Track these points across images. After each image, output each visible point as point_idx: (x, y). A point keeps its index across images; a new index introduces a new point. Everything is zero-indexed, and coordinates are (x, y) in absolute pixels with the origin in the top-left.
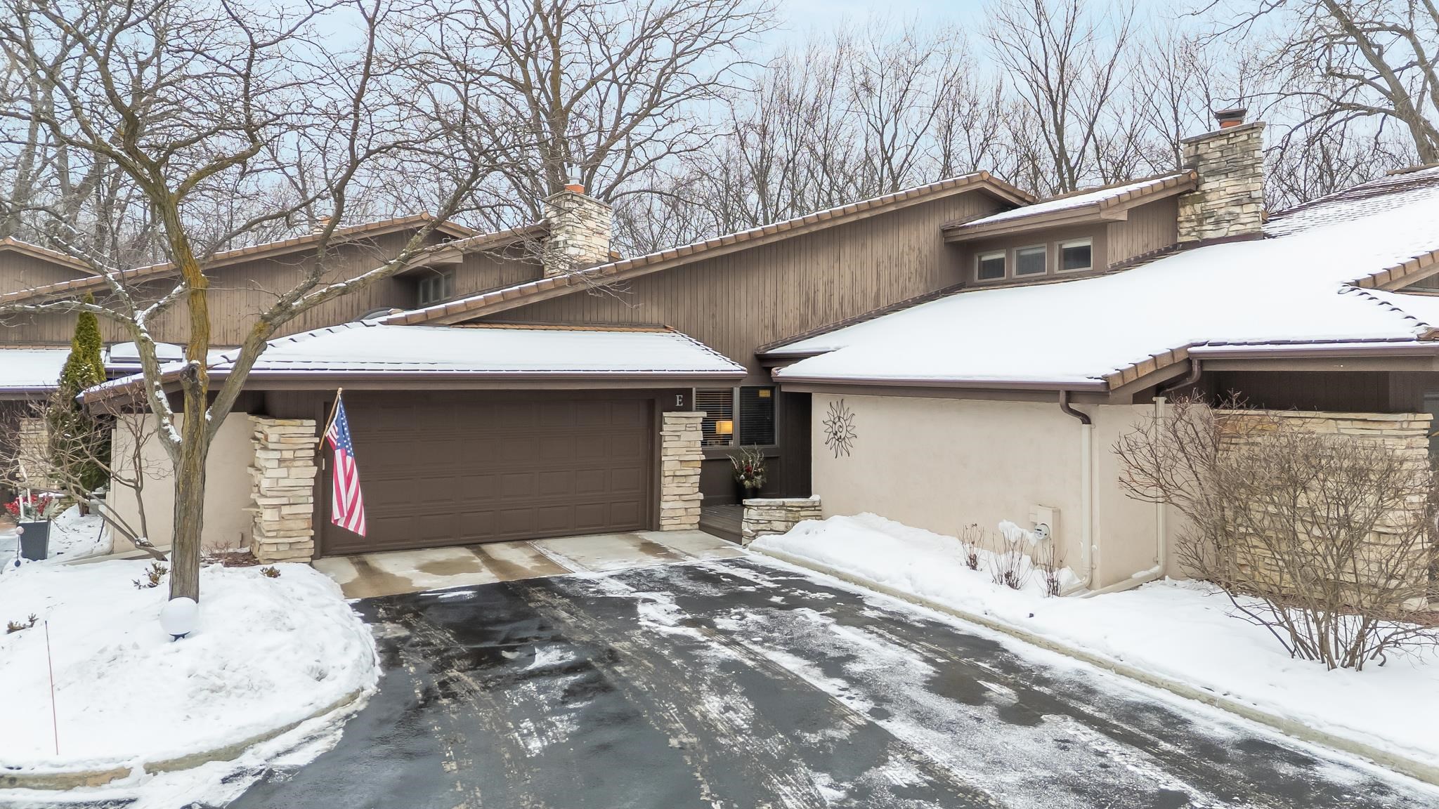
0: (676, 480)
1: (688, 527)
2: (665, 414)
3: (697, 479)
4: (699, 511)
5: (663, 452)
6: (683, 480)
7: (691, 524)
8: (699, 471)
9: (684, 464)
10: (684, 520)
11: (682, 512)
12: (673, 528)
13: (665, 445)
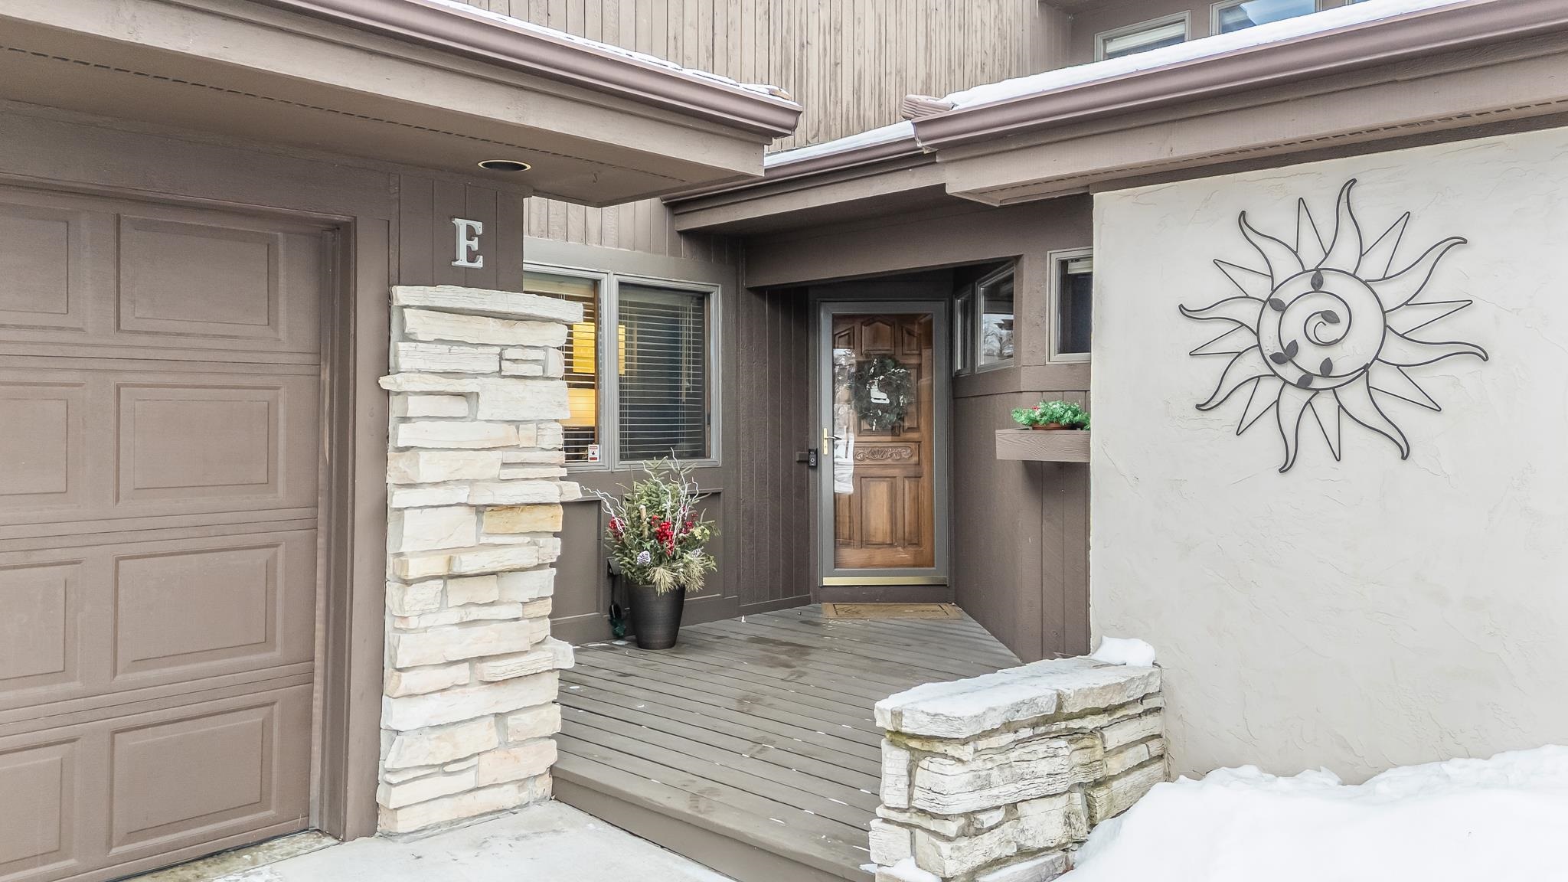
0: (458, 593)
1: (508, 796)
2: (402, 294)
3: (545, 582)
4: (553, 719)
5: (397, 468)
6: (488, 590)
7: (521, 783)
8: (553, 548)
9: (490, 520)
10: (490, 768)
11: (483, 735)
12: (442, 812)
13: (403, 435)
